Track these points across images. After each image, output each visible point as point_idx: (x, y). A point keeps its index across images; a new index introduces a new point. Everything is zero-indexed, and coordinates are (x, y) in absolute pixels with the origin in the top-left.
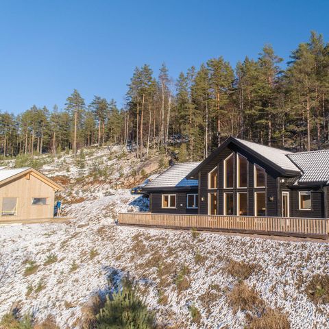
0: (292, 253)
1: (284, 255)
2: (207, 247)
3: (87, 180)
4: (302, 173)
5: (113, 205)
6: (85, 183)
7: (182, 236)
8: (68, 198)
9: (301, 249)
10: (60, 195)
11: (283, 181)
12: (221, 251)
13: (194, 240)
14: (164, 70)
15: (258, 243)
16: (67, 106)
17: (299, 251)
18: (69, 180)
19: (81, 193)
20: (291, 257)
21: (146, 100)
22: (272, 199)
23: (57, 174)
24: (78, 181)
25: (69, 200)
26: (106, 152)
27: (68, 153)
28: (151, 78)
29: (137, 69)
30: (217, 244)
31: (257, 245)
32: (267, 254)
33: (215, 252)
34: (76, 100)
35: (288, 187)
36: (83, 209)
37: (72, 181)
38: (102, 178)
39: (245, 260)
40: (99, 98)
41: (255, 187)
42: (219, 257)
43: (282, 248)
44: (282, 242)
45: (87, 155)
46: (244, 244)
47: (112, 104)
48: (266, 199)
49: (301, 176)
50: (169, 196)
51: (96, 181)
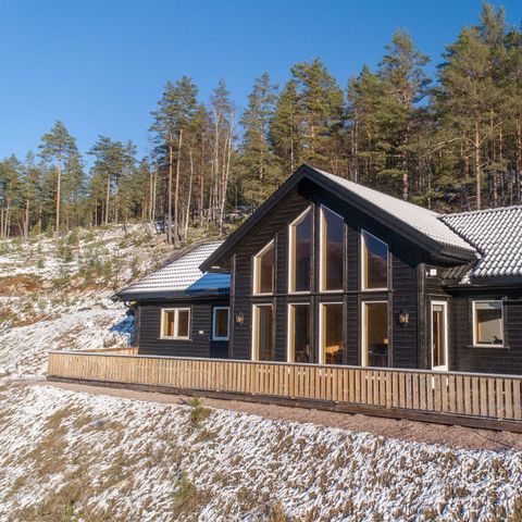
0: (464, 493)
1: (440, 499)
2: (219, 457)
3: (73, 282)
4: (479, 256)
5: (78, 330)
6: (69, 287)
7: (164, 418)
8: (22, 315)
9: (491, 479)
10: (9, 310)
11: (433, 272)
12: (253, 473)
13: (190, 432)
14: (221, 92)
15: (362, 450)
16: (42, 150)
17: (488, 485)
18: (41, 282)
19: (49, 307)
20: (461, 510)
21: (184, 141)
22: (405, 319)
23: (19, 271)
24: (57, 284)
25: (24, 319)
26: (119, 234)
27: (50, 236)
28: (194, 102)
29: (170, 86)
30: (248, 448)
31: (359, 457)
32: (386, 491)
33: (238, 476)
34: (59, 140)
35: (446, 289)
36: (27, 337)
37: (46, 285)
38: (101, 279)
39: (317, 509)
40: (107, 141)
41: (363, 288)
42: (244, 495)
43: (431, 471)
44: (432, 450)
45: (82, 239)
46: (321, 452)
47: (129, 149)
48: (390, 319)
49: (477, 262)
50: (176, 311)
51: (89, 283)
